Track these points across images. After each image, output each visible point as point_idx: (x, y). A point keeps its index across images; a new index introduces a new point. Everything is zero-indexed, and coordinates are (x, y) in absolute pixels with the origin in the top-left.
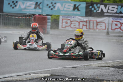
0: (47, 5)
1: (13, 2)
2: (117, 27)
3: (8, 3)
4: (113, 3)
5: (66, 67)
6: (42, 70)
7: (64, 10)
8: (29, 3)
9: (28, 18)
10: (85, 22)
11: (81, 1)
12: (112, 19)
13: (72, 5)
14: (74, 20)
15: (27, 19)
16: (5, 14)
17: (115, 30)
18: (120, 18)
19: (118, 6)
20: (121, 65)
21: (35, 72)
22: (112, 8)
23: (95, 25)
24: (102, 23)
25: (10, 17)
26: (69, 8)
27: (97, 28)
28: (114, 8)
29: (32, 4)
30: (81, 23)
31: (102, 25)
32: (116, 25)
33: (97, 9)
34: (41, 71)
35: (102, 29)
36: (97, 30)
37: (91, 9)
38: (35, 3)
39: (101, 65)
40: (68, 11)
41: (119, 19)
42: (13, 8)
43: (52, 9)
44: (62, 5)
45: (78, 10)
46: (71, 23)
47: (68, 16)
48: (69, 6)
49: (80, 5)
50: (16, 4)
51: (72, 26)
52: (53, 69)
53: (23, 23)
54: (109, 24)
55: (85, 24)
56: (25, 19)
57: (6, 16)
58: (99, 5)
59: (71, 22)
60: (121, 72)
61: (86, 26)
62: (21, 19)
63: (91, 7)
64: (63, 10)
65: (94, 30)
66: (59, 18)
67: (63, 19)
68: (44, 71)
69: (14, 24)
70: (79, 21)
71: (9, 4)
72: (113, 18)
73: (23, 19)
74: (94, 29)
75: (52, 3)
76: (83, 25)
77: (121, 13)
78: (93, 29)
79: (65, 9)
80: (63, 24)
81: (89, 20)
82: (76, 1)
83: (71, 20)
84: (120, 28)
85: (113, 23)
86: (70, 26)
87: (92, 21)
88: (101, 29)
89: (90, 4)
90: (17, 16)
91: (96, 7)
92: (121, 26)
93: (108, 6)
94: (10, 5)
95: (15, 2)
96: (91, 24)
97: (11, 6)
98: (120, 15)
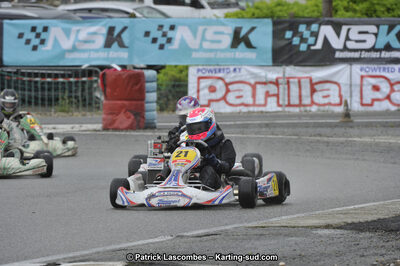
0: (147, 34)
1: (34, 29)
2: (378, 95)
3: (17, 35)
4: (366, 19)
5: (185, 234)
6: (101, 249)
7: (201, 48)
8: (85, 31)
9: (84, 79)
10: (271, 82)
11: (258, 18)
12: (361, 70)
13: (229, 30)
14: (237, 79)
15: (84, 82)
16: (9, 70)
17: (371, 105)
18: (386, 66)
19: (378, 27)
20: (370, 218)
21: (74, 257)
22: (360, 33)
23: (306, 91)
24: (327, 86)
25: (26, 79)
26: (219, 42)
27: (313, 103)
28: (366, 33)
29: (95, 33)
30: (258, 87)
31: (328, 90)
32: (376, 88)
33: (311, 40)
34: (98, 253)
35: (330, 104)
36: (314, 109)
37: (290, 40)
38: (105, 31)
39: (303, 223)
40: (216, 50)
41: (384, 69)
42: (35, 48)
43: (162, 47)
44: (194, 33)
45: (249, 45)
46: (228, 91)
47: (217, 67)
48: (216, 33)
49: (253, 29)
50: (43, 36)
51: (231, 98)
52: (140, 242)
53: (70, 97)
54: (351, 85)
55: (273, 89)
56: (77, 82)
57: (14, 78)
58: (314, 27)
59: (227, 85)
60: (364, 243)
61: (277, 96)
62: (63, 83)
63: (289, 34)
64: (197, 47)
65: (302, 108)
66: (187, 76)
67: (199, 78)
68: (108, 251)
69: (40, 102)
70: (252, 82)
71: (21, 36)
72: (365, 66)
73: (70, 83)
74: (305, 106)
75: (161, 27)
76: (268, 95)
77: (388, 48)
78: (300, 105)
79: (206, 45)
80: (201, 93)
81: (284, 77)
82: (243, 17)
83: (228, 80)
84: (388, 97)
85: (365, 83)
86: (224, 98)
87: (296, 80)
88: (324, 105)
89: (286, 25)
90: (49, 76)
91: (306, 34)
92: (392, 90)
93: (344, 29)
94: (23, 40)
95: (39, 30)
96: (294, 89)
97: (28, 42)
98: (385, 55)
